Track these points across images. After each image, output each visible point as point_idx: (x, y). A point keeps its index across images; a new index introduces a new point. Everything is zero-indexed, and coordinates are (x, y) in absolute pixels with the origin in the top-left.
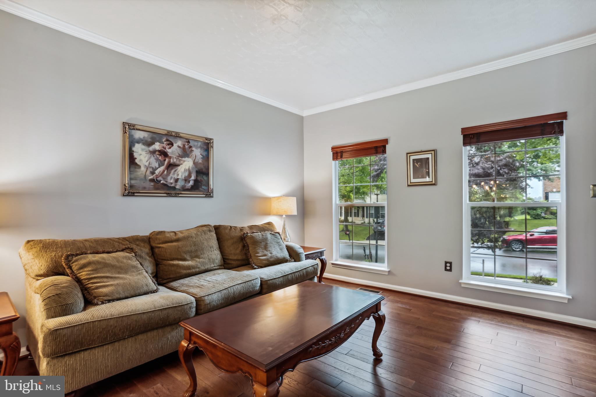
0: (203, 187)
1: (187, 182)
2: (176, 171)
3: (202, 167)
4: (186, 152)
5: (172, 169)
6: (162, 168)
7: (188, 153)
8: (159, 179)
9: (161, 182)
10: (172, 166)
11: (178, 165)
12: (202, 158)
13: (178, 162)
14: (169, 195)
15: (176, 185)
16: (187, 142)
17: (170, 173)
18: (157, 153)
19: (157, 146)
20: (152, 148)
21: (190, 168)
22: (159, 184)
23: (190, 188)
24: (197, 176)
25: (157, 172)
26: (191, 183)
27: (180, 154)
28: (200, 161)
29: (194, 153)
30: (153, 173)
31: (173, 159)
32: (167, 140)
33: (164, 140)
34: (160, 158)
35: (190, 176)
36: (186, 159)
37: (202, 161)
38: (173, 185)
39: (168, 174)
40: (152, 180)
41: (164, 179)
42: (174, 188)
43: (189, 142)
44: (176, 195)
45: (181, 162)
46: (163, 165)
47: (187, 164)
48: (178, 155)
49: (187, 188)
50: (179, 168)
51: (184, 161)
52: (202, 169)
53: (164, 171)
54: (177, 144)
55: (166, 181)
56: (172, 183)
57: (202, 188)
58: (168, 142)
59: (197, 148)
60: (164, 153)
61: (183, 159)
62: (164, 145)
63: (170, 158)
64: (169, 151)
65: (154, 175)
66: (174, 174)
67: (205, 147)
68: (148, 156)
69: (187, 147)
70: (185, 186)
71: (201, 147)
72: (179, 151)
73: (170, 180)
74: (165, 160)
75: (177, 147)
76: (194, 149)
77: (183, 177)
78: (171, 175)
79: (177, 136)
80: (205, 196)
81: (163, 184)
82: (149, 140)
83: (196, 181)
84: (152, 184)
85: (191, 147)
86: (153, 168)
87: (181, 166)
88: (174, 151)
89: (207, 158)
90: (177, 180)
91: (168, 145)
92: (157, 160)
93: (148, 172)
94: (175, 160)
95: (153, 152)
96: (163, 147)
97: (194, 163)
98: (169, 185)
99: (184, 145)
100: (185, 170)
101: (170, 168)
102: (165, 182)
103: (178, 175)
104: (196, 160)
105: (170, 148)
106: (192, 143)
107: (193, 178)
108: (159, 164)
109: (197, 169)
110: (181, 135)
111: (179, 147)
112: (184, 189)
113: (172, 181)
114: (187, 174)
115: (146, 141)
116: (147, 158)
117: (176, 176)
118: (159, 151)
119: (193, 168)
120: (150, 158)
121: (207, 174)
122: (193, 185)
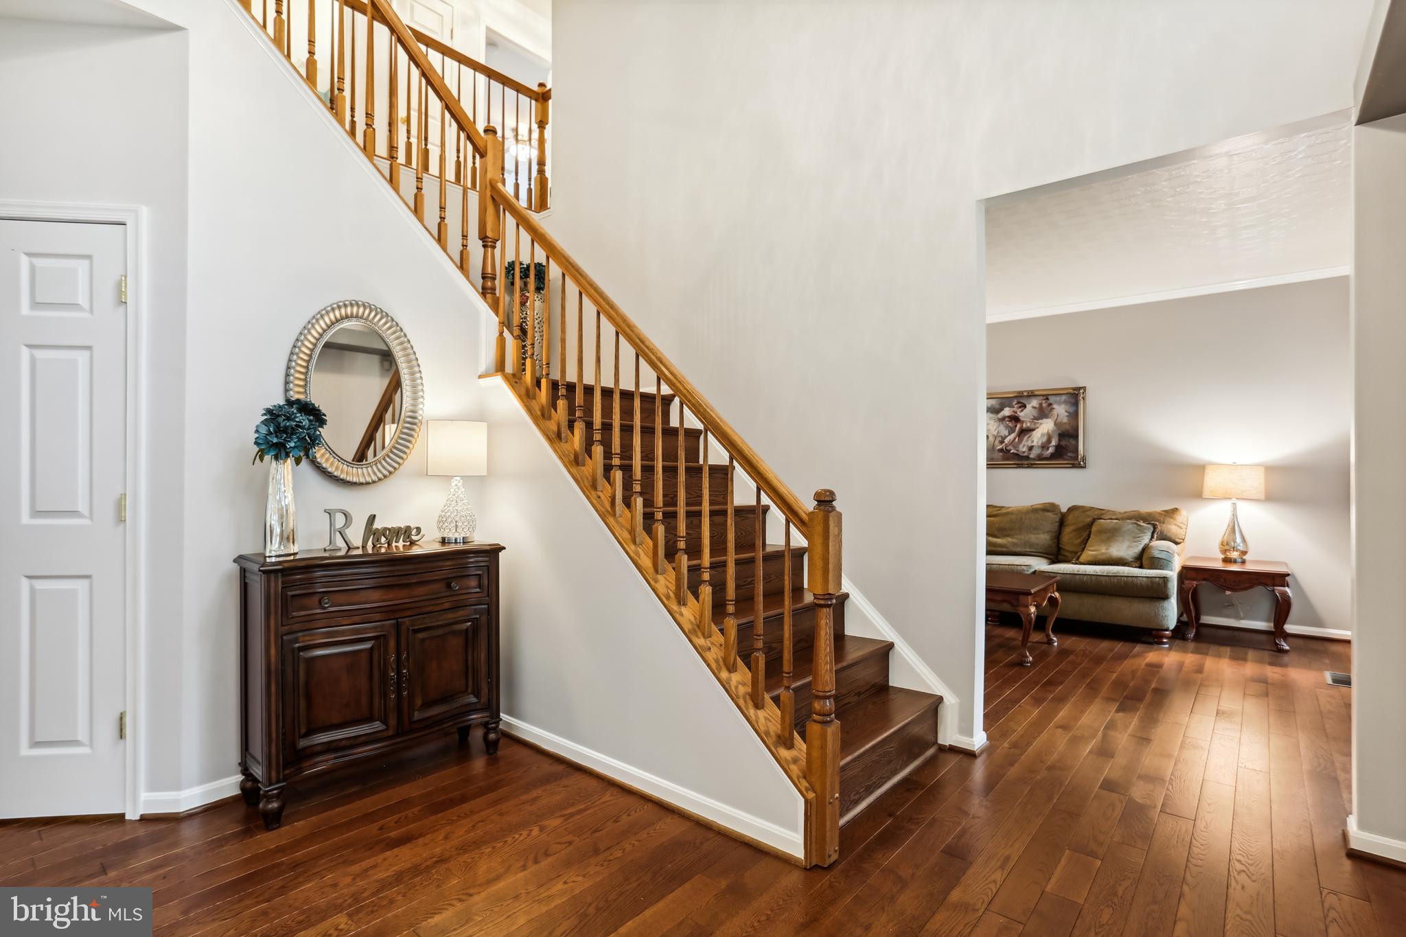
0: (1069, 454)
1: (1045, 449)
2: (1029, 437)
3: (1068, 427)
4: (1044, 412)
5: (1025, 435)
6: (1013, 436)
7: (1046, 412)
8: (1010, 447)
9: (1012, 451)
10: (1025, 432)
11: (1033, 430)
12: (1067, 416)
13: (1033, 426)
14: (1019, 466)
15: (1030, 454)
16: (1045, 399)
17: (1022, 441)
18: (1007, 419)
19: (1007, 412)
20: (1001, 415)
21: (1050, 431)
22: (1008, 454)
23: (1048, 456)
24: (1060, 440)
25: (1006, 441)
26: (1051, 450)
27: (1036, 415)
28: (1065, 420)
29: (1055, 412)
30: (1002, 442)
31: (1026, 423)
32: (1019, 403)
33: (1014, 404)
34: (1010, 425)
35: (1049, 441)
36: (1044, 420)
37: (1068, 420)
38: (1025, 454)
39: (1020, 441)
40: (1001, 450)
41: (1015, 447)
42: (1027, 458)
43: (1047, 399)
44: (1031, 466)
45: (1037, 425)
46: (1014, 431)
47: (1047, 426)
48: (1033, 417)
49: (1044, 456)
50: (1034, 433)
51: (1041, 424)
52: (1068, 431)
53: (1015, 439)
54: (1031, 405)
55: (1017, 450)
56: (1024, 452)
57: (1067, 455)
58: (1019, 405)
59: (1059, 403)
60: (1015, 419)
61: (1040, 421)
62: (1015, 409)
63: (1023, 422)
64: (1022, 415)
65: (1004, 444)
66: (1027, 441)
67: (1073, 400)
68: (996, 424)
69: (1044, 405)
70: (1042, 454)
71: (1065, 402)
72: (1035, 413)
73: (1023, 449)
74: (1016, 426)
75: (1031, 409)
76: (1055, 406)
77: (1040, 443)
78: (1023, 442)
79: (1032, 395)
80: (1070, 466)
81: (1013, 453)
82: (998, 407)
83: (1058, 447)
84: (1001, 454)
85: (1050, 404)
86: (1002, 437)
87: (1037, 430)
88: (1026, 414)
89: (1074, 415)
90: (1031, 448)
91: (1020, 407)
92: (1007, 427)
93: (997, 442)
94: (1029, 424)
95: (1002, 419)
96: (1014, 412)
97: (1055, 424)
98: (1021, 454)
99: (1041, 404)
100: (1042, 435)
101: (1022, 435)
102: (1015, 452)
103: (1033, 441)
104: (1059, 420)
105: (1022, 411)
106: (1052, 399)
107: (1054, 443)
108: (1009, 432)
109: (1060, 432)
110: (1036, 393)
111: (1034, 407)
112: (1040, 458)
113: (1025, 449)
114: (1045, 439)
115: (994, 409)
116: (995, 428)
117: (1029, 444)
118: (1009, 417)
119: (1053, 431)
120: (999, 425)
121: (1075, 436)
122: (1053, 452)
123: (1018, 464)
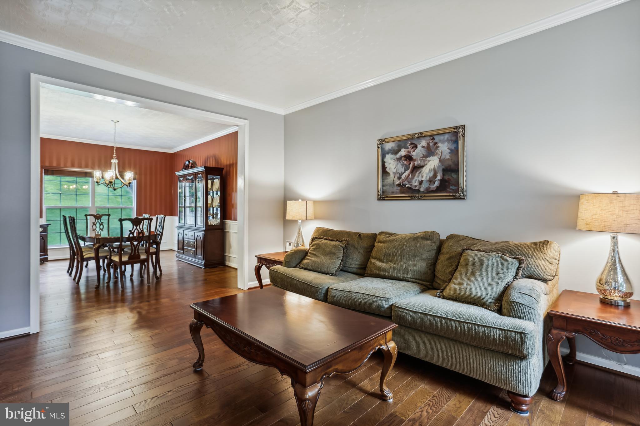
0: (451, 187)
1: (432, 183)
2: (420, 173)
3: (450, 163)
4: (431, 151)
5: (416, 172)
6: (408, 172)
7: (433, 151)
8: (406, 182)
9: (407, 186)
10: (417, 169)
11: (423, 167)
12: (450, 153)
13: (422, 164)
14: (413, 198)
15: (420, 187)
16: (431, 139)
17: (415, 176)
18: (403, 159)
19: (403, 152)
20: (398, 156)
21: (436, 167)
22: (405, 188)
23: (435, 189)
24: (443, 175)
25: (403, 177)
26: (437, 184)
27: (424, 154)
28: (448, 157)
29: (439, 150)
30: (399, 178)
31: (418, 162)
32: (412, 144)
33: (408, 145)
34: (406, 163)
35: (435, 176)
36: (431, 158)
37: (450, 156)
38: (417, 188)
39: (413, 176)
40: (399, 185)
41: (409, 182)
42: (418, 191)
43: (434, 139)
44: (420, 198)
45: (426, 162)
46: (408, 169)
47: (433, 163)
48: (422, 156)
49: (431, 189)
50: (424, 169)
51: (429, 161)
52: (450, 166)
53: (409, 175)
54: (421, 145)
55: (411, 185)
56: (416, 186)
57: (449, 188)
58: (412, 146)
59: (443, 142)
60: (409, 158)
61: (428, 159)
62: (409, 149)
63: (415, 160)
64: (414, 154)
65: (401, 180)
66: (418, 176)
67: (454, 138)
68: (395, 163)
69: (431, 144)
70: (430, 188)
71: (448, 140)
72: (424, 152)
73: (415, 183)
74: (410, 164)
75: (421, 148)
76: (439, 145)
77: (428, 178)
78: (416, 178)
79: (421, 136)
80: (452, 198)
81: (408, 187)
82: (396, 148)
83: (442, 181)
84: (399, 188)
85: (436, 143)
86: (399, 173)
87: (426, 167)
88: (417, 153)
89: (455, 152)
90: (421, 183)
91: (413, 148)
92: (403, 165)
93: (396, 178)
94: (419, 162)
95: (399, 159)
96: (408, 152)
97: (440, 161)
98: (414, 188)
99: (428, 144)
100: (430, 171)
101: (415, 171)
102: (410, 186)
103: (422, 177)
104: (443, 157)
105: (414, 150)
106: (437, 138)
107: (439, 177)
108: (405, 169)
109: (443, 167)
110: (425, 134)
111: (423, 147)
112: (428, 191)
113: (417, 184)
114: (431, 174)
115: (394, 150)
116: (394, 166)
117: (420, 179)
118: (405, 156)
119: (439, 167)
120: (397, 164)
121: (456, 171)
122: (438, 185)
123: (412, 197)
